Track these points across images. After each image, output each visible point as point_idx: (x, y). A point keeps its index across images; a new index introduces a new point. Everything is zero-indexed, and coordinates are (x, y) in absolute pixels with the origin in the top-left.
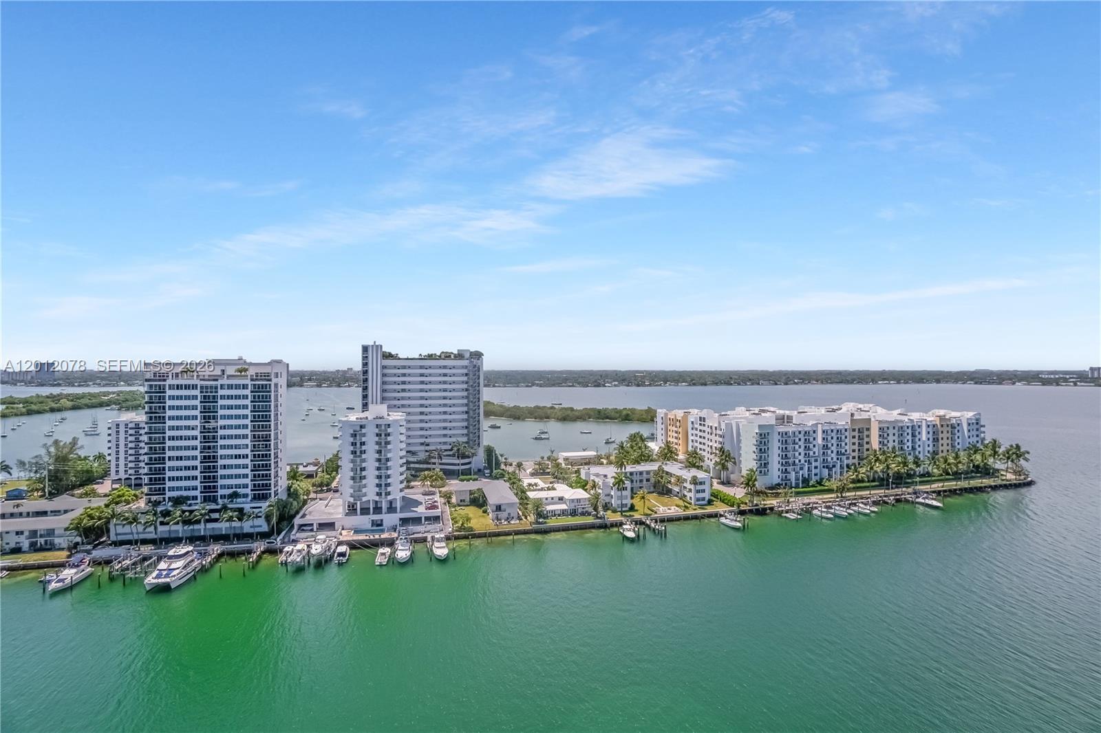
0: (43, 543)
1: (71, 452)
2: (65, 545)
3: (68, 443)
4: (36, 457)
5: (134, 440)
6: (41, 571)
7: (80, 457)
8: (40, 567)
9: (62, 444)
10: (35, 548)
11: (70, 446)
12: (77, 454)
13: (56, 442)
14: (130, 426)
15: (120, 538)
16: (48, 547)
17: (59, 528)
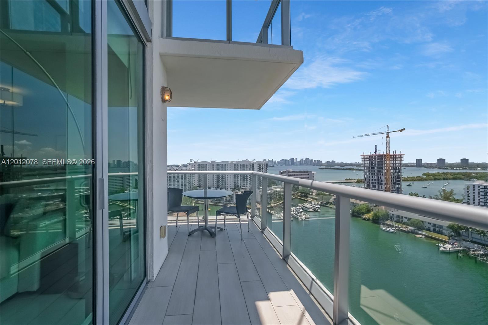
0: (438, 230)
1: (450, 195)
2: (447, 234)
3: (449, 191)
4: (436, 195)
5: (483, 194)
6: (437, 241)
7: (455, 199)
8: (437, 239)
9: (446, 191)
10: (434, 231)
11: (450, 193)
12: (453, 197)
13: (444, 190)
14: (481, 187)
15: (474, 240)
16: (440, 233)
17: (445, 226)
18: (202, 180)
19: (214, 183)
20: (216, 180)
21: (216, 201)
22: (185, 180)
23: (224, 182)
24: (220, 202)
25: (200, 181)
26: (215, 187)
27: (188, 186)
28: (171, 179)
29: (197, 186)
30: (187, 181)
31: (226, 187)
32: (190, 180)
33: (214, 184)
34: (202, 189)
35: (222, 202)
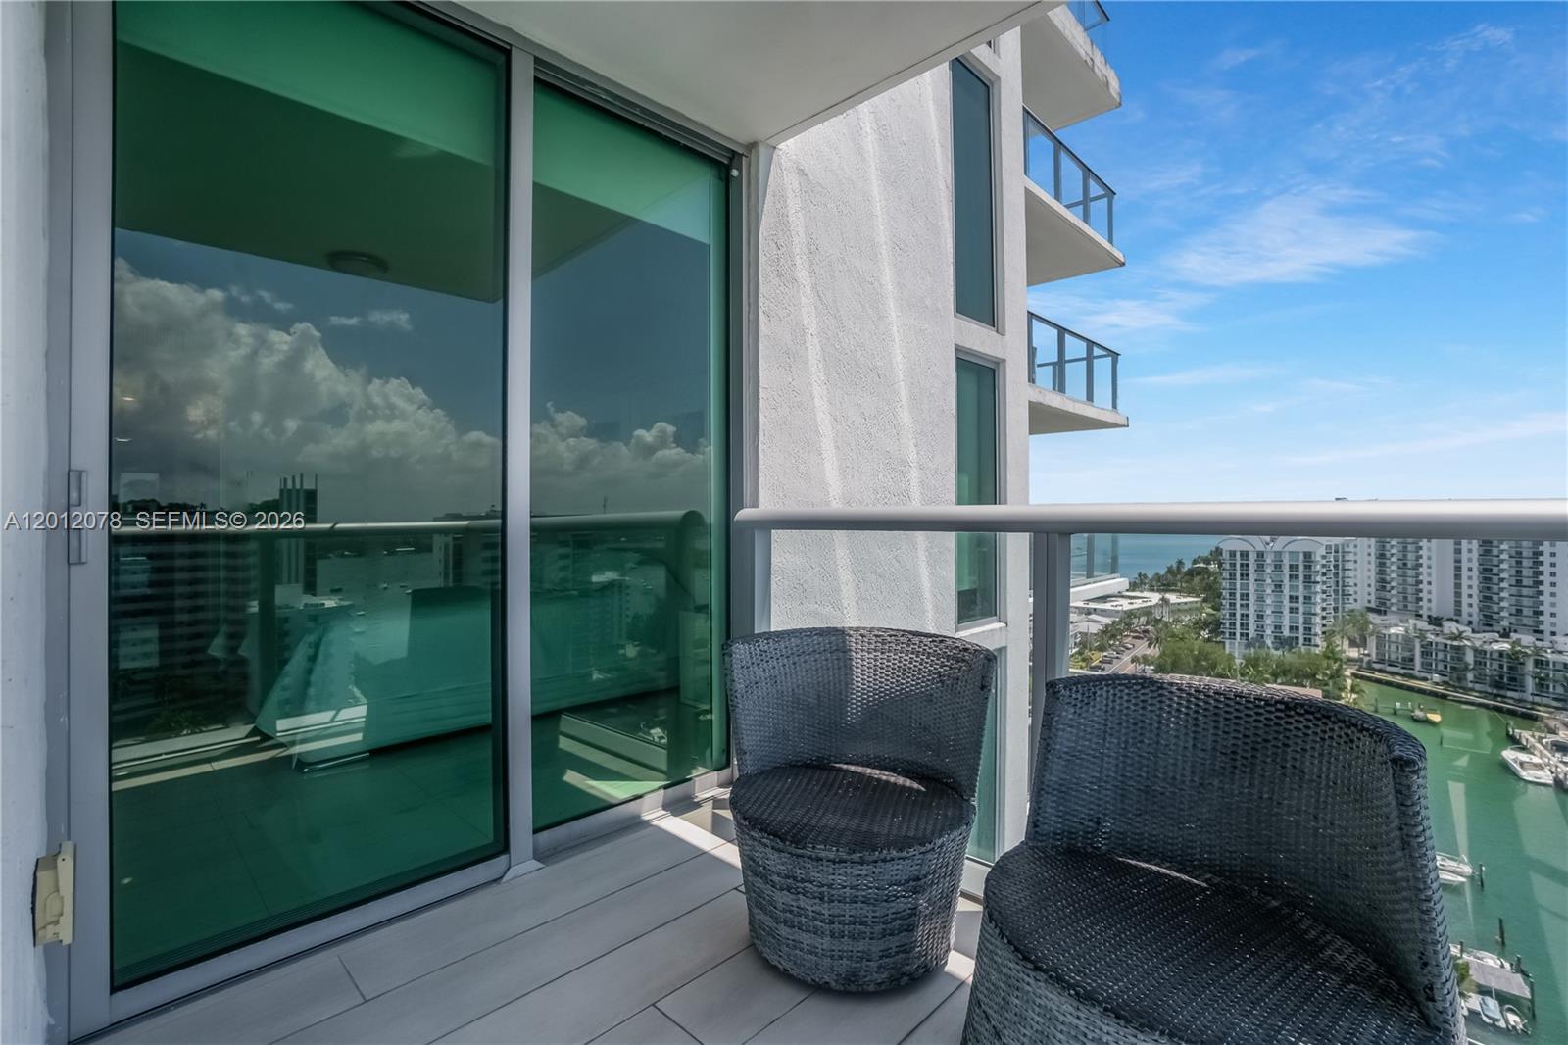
18: (1394, 584)
19: (1465, 600)
20: (1475, 591)
21: (1478, 687)
22: (1308, 580)
23: (1526, 601)
24: (1502, 692)
25: (1382, 584)
26: (1470, 623)
27: (1324, 605)
28: (1247, 575)
29: (1370, 609)
30: (1319, 588)
31: (1546, 628)
32: (1332, 583)
33: (1465, 609)
34: (1392, 621)
35: (1510, 694)
